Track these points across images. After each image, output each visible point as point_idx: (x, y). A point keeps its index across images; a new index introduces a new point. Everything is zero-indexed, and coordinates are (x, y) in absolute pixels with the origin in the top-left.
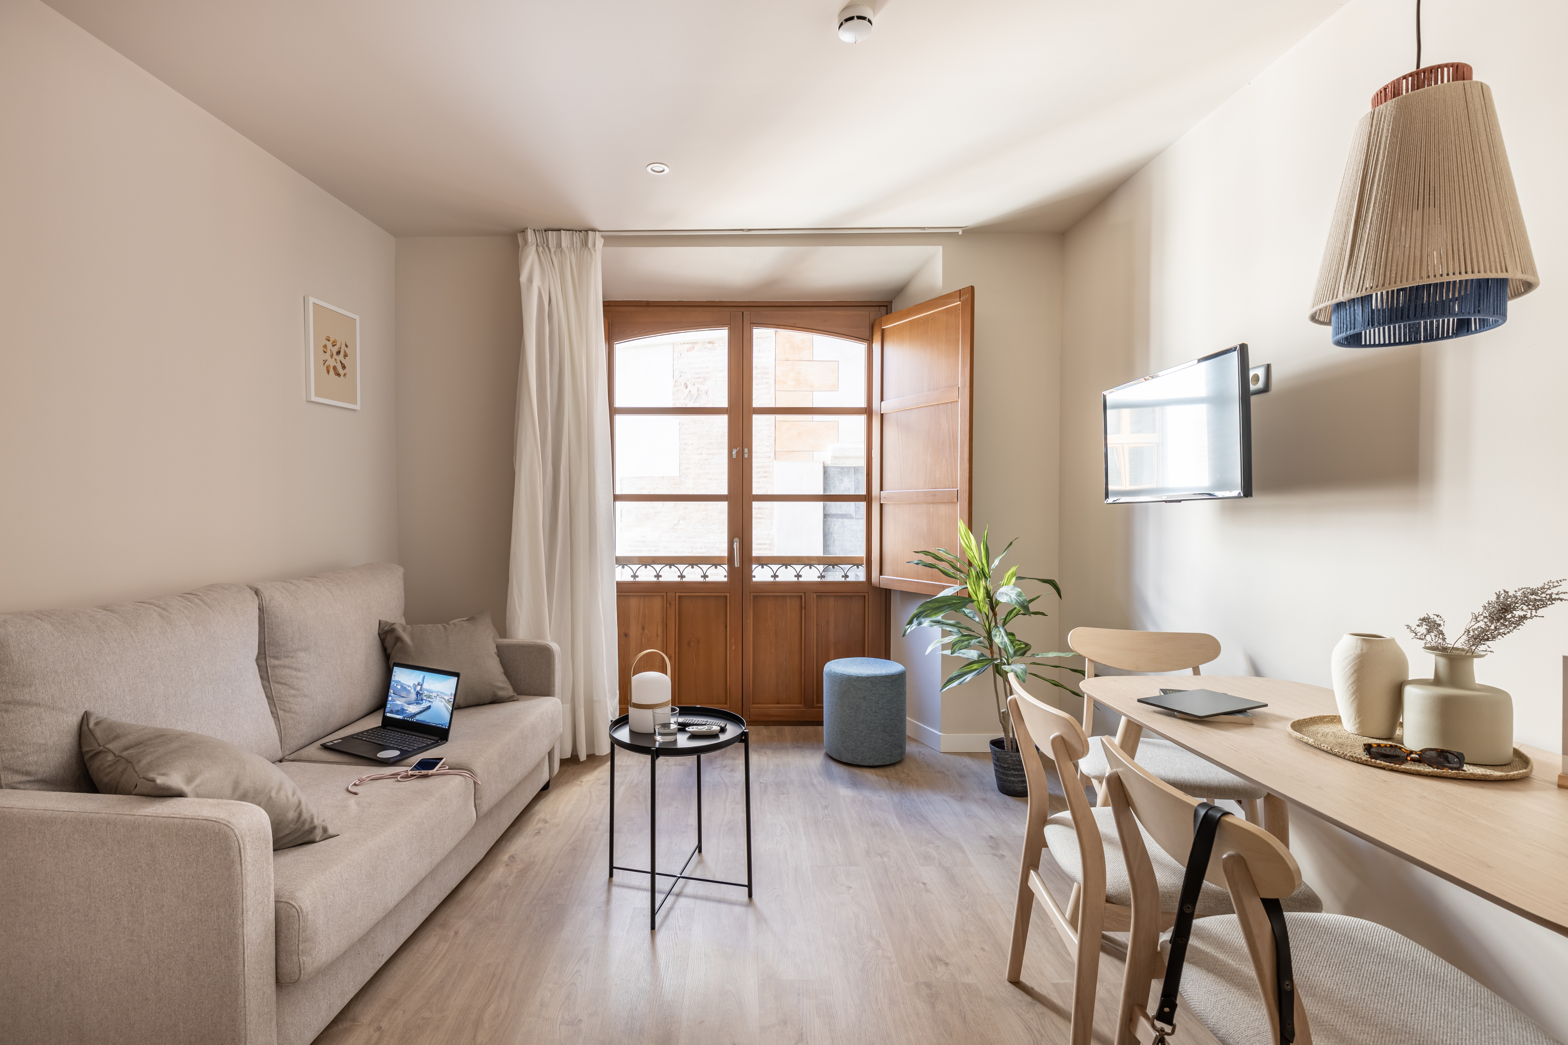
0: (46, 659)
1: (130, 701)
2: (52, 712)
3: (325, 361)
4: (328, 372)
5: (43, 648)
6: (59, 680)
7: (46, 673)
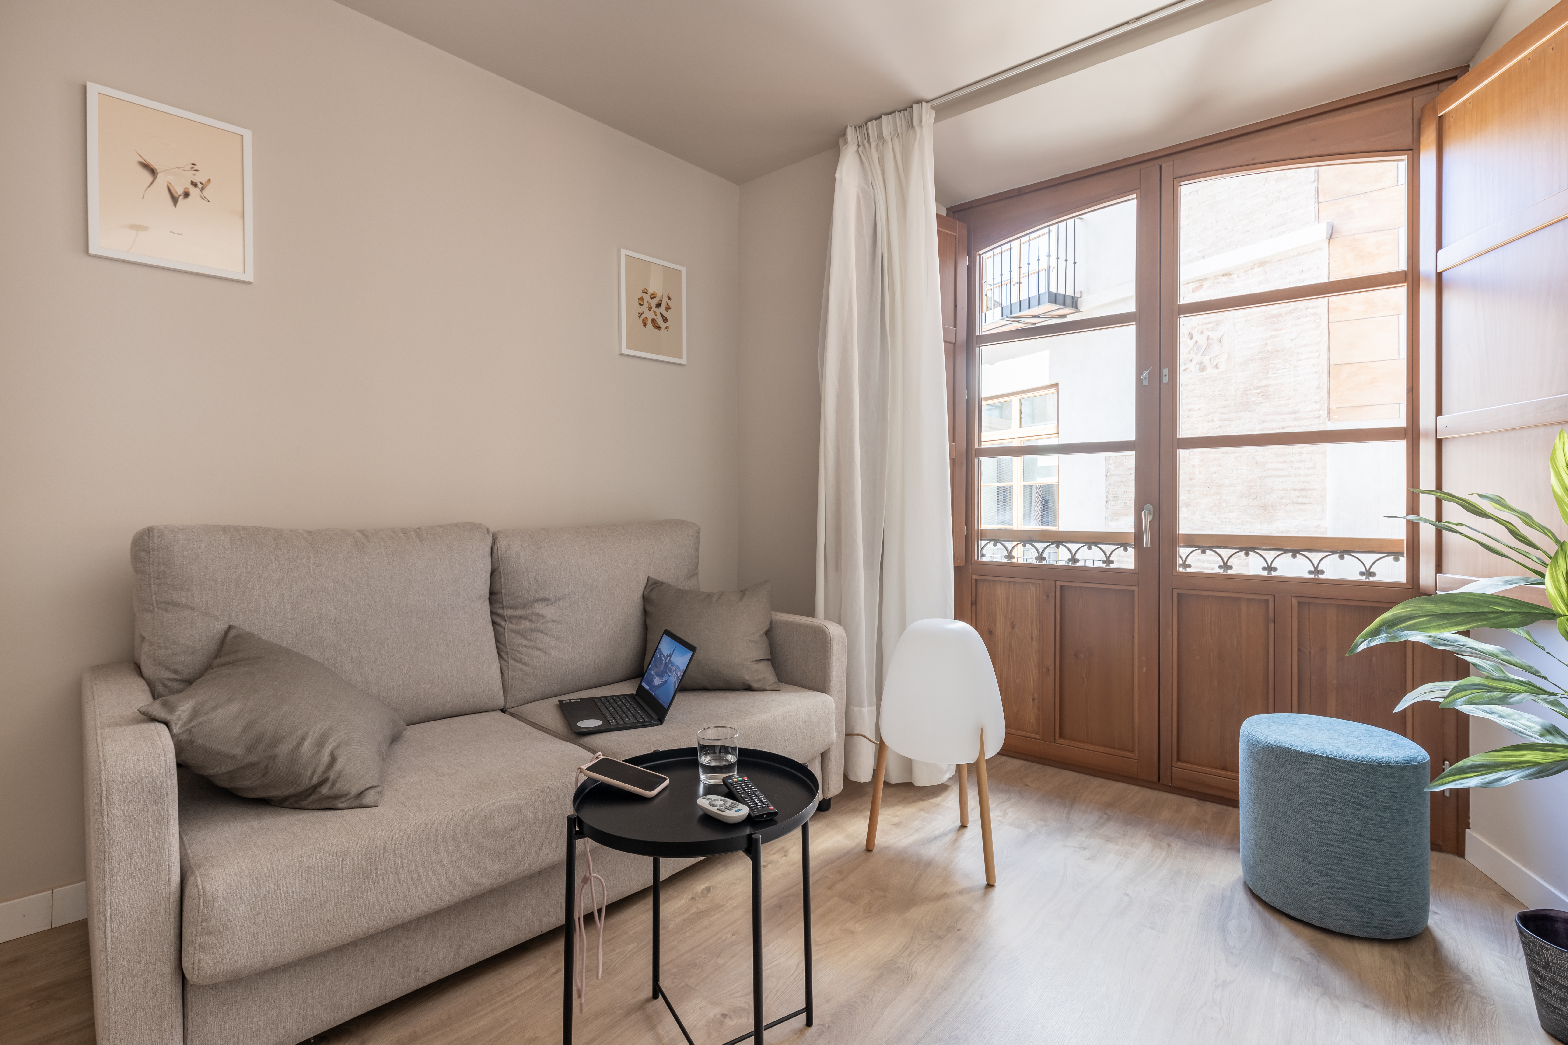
0: (206, 567)
1: (291, 620)
2: (204, 617)
3: (641, 314)
4: (645, 325)
5: (206, 556)
6: (217, 588)
7: (204, 580)
